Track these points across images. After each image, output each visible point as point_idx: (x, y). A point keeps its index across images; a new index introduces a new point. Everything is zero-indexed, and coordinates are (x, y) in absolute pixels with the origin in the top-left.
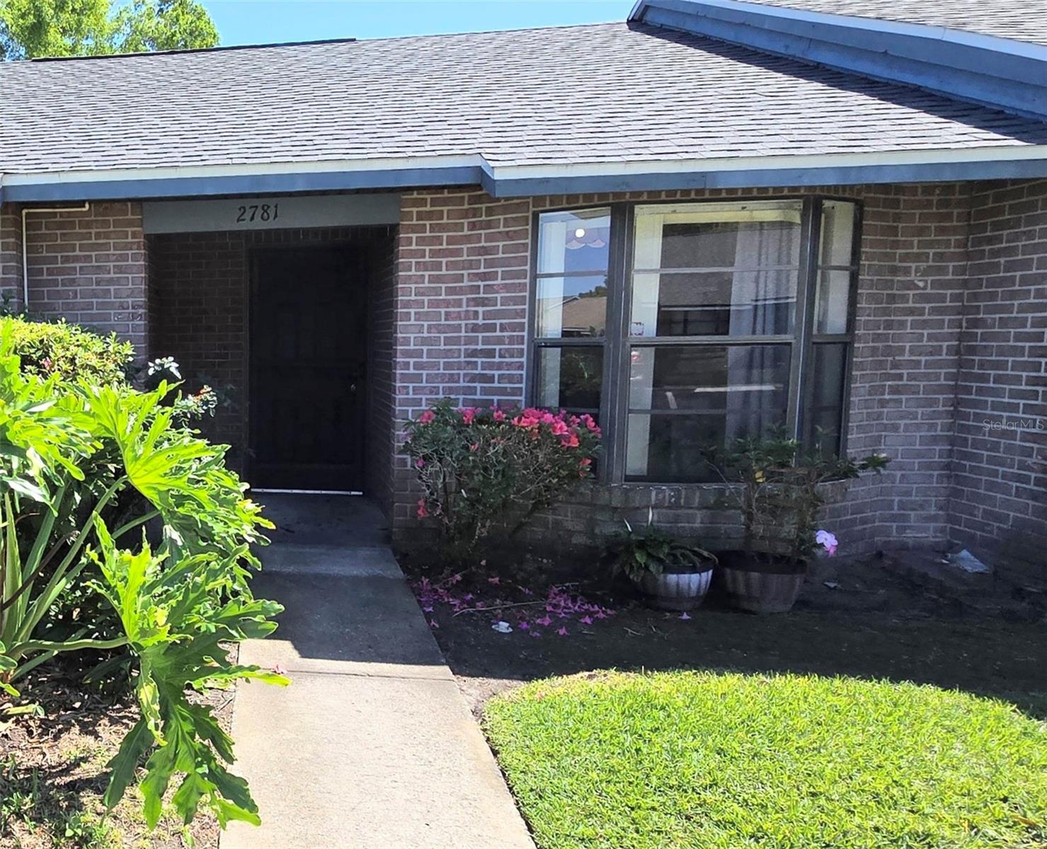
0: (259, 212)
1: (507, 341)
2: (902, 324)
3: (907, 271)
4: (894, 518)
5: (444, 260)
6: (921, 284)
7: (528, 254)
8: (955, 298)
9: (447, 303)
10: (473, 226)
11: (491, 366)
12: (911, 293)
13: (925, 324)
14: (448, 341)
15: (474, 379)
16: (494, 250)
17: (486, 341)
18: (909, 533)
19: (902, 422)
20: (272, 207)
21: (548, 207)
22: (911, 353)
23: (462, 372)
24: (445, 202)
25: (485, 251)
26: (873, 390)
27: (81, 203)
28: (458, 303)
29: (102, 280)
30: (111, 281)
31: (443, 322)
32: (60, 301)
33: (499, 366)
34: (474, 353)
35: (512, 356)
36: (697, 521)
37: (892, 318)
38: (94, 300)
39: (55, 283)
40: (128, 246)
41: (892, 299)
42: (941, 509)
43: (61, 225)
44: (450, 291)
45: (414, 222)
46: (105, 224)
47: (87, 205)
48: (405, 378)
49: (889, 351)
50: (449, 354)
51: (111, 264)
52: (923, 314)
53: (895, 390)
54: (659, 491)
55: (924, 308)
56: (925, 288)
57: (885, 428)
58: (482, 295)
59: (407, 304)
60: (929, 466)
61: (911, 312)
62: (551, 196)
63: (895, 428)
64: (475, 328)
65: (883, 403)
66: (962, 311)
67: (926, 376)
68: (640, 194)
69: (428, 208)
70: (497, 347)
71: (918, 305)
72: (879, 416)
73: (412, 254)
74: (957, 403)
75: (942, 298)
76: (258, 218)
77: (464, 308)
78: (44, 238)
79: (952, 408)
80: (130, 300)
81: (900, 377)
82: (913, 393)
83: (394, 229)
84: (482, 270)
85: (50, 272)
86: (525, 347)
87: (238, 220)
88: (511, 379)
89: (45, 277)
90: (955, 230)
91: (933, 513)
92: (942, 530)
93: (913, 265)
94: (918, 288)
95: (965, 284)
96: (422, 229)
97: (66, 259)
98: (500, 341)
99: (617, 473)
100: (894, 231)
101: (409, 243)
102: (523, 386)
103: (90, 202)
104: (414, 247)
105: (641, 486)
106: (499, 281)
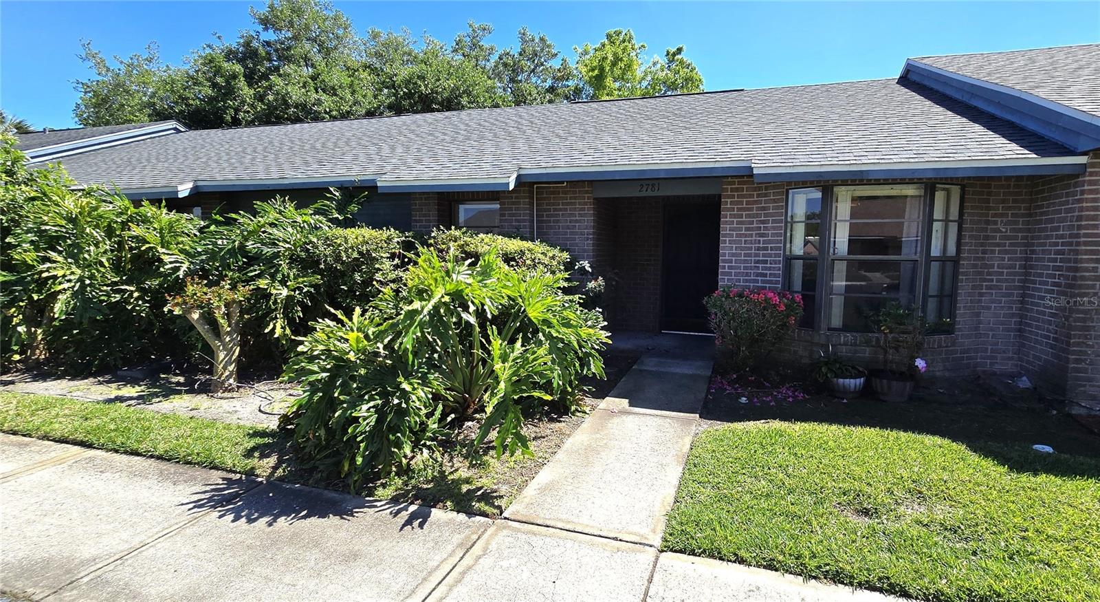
0: (650, 187)
1: (773, 256)
2: (993, 252)
3: (995, 223)
4: (988, 358)
5: (744, 213)
6: (1004, 230)
7: (784, 211)
8: (1023, 238)
9: (746, 236)
10: (758, 196)
11: (766, 268)
12: (998, 235)
13: (1006, 252)
14: (746, 255)
15: (758, 275)
16: (768, 208)
17: (764, 255)
18: (997, 366)
19: (993, 305)
20: (657, 185)
21: (793, 187)
22: (998, 267)
23: (752, 271)
24: (744, 183)
25: (764, 209)
26: (974, 287)
27: (563, 183)
28: (751, 235)
29: (572, 220)
30: (577, 221)
31: (743, 245)
32: (552, 231)
33: (770, 269)
34: (758, 262)
35: (776, 264)
36: (867, 352)
37: (987, 248)
38: (568, 231)
39: (550, 221)
40: (585, 204)
41: (987, 237)
42: (1015, 354)
43: (553, 193)
44: (747, 229)
45: (729, 193)
46: (575, 192)
47: (565, 183)
48: (723, 274)
49: (986, 266)
50: (746, 262)
51: (577, 213)
52: (1005, 246)
53: (988, 288)
54: (845, 336)
55: (1006, 243)
56: (1006, 232)
57: (983, 308)
58: (762, 232)
59: (725, 235)
60: (1008, 330)
61: (998, 245)
62: (795, 182)
63: (989, 308)
64: (759, 249)
65: (981, 295)
66: (1026, 245)
67: (1007, 280)
68: (837, 181)
69: (736, 186)
70: (769, 259)
71: (1002, 241)
72: (980, 301)
73: (728, 210)
74: (1023, 296)
75: (1016, 238)
76: (649, 190)
77: (754, 238)
78: (545, 199)
79: (1021, 299)
80: (586, 231)
81: (992, 280)
82: (1000, 289)
83: (720, 196)
84: (763, 218)
85: (547, 216)
86: (781, 259)
87: (640, 191)
88: (775, 275)
89: (545, 219)
90: (1023, 201)
91: (1010, 355)
92: (1016, 366)
93: (999, 220)
94: (1002, 232)
95: (1029, 230)
96: (733, 197)
97: (555, 210)
98: (770, 255)
99: (824, 325)
100: (988, 201)
101: (727, 203)
102: (780, 279)
103: (567, 182)
104: (729, 206)
105: (836, 333)
106: (770, 225)
